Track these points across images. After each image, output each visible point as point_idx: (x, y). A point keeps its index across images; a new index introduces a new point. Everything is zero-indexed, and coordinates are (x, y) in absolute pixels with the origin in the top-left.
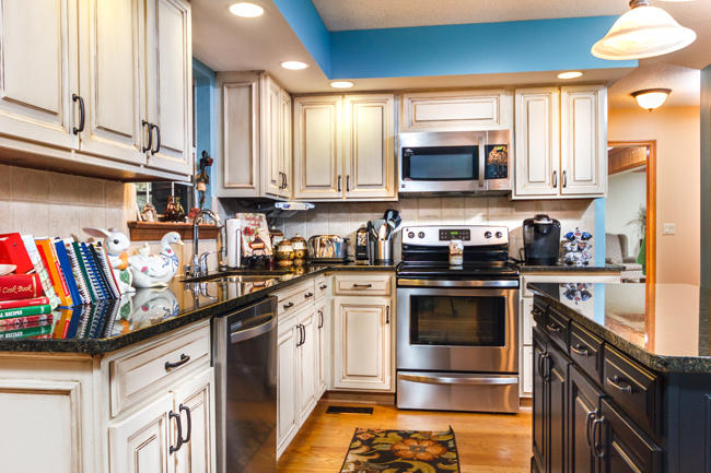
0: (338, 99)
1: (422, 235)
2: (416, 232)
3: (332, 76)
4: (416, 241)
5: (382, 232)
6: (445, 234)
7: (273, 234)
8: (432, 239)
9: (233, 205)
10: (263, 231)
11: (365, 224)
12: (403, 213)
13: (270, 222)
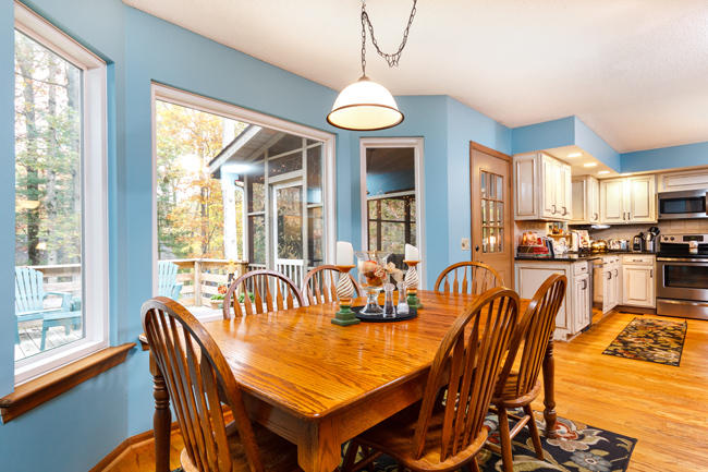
0: (624, 179)
1: (673, 239)
2: (669, 237)
3: (621, 172)
4: (669, 241)
5: (649, 237)
6: (687, 238)
7: (591, 238)
8: (679, 240)
9: (573, 227)
10: (587, 237)
11: (638, 234)
12: (661, 228)
13: (589, 233)
